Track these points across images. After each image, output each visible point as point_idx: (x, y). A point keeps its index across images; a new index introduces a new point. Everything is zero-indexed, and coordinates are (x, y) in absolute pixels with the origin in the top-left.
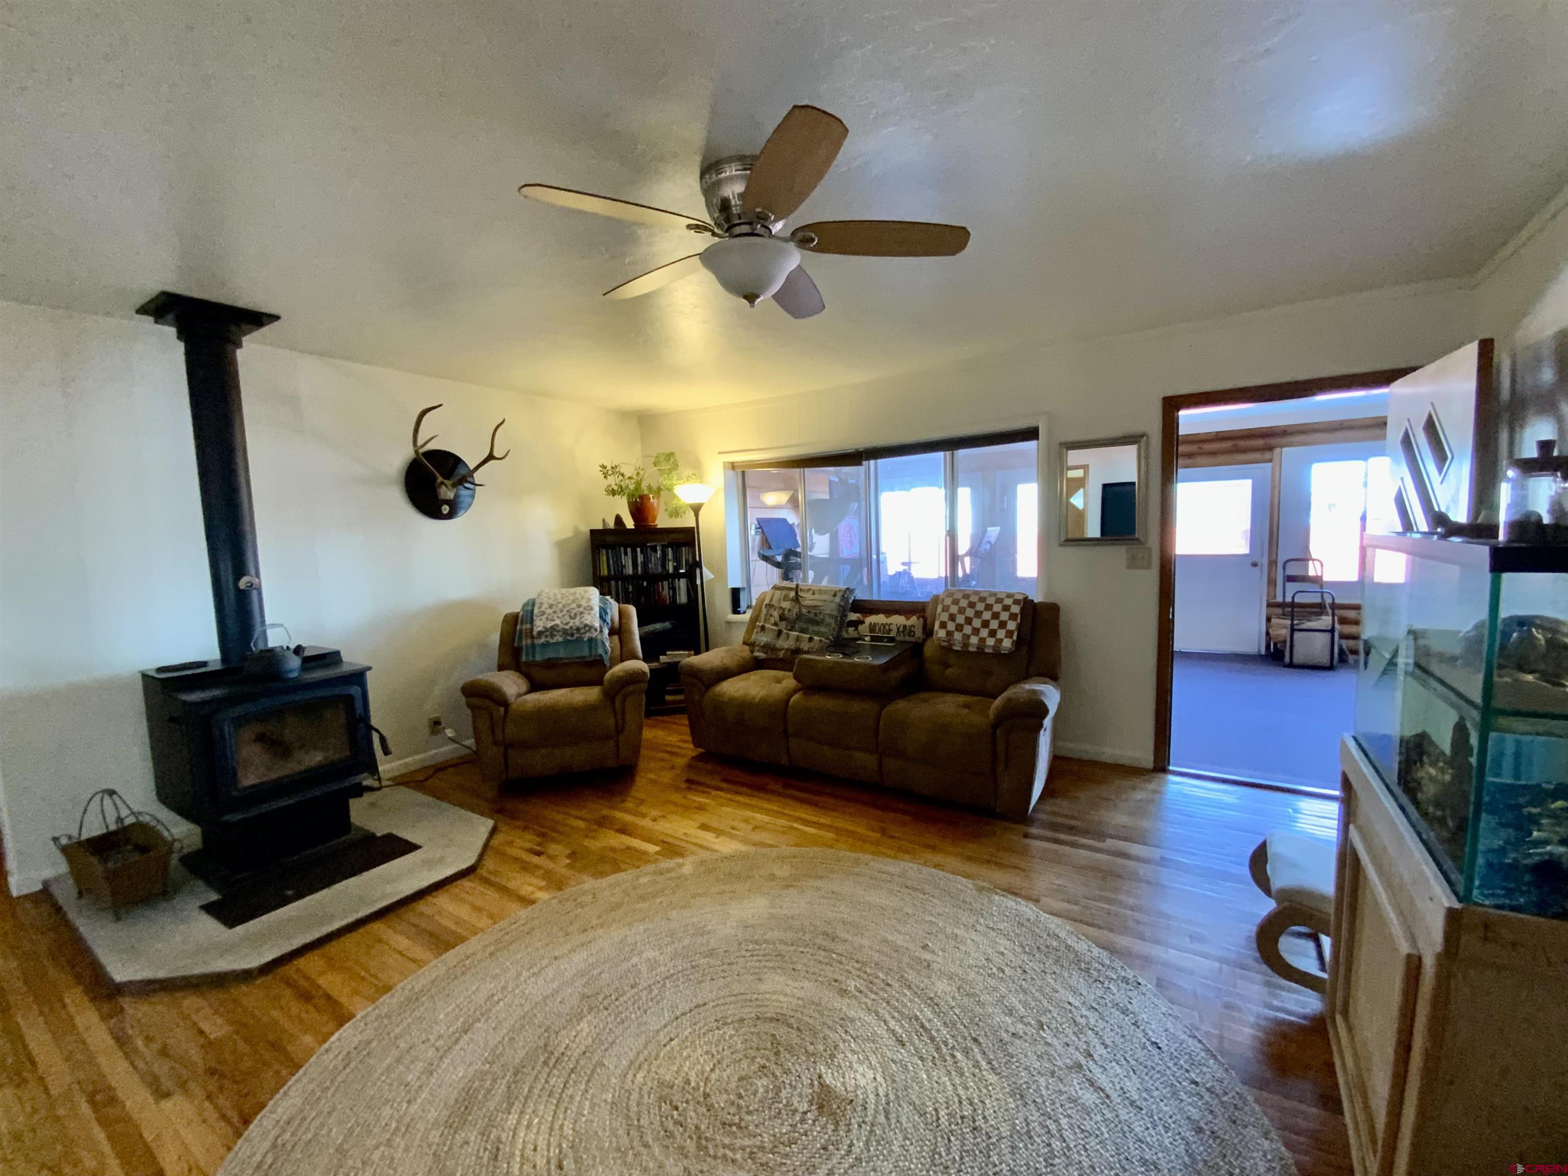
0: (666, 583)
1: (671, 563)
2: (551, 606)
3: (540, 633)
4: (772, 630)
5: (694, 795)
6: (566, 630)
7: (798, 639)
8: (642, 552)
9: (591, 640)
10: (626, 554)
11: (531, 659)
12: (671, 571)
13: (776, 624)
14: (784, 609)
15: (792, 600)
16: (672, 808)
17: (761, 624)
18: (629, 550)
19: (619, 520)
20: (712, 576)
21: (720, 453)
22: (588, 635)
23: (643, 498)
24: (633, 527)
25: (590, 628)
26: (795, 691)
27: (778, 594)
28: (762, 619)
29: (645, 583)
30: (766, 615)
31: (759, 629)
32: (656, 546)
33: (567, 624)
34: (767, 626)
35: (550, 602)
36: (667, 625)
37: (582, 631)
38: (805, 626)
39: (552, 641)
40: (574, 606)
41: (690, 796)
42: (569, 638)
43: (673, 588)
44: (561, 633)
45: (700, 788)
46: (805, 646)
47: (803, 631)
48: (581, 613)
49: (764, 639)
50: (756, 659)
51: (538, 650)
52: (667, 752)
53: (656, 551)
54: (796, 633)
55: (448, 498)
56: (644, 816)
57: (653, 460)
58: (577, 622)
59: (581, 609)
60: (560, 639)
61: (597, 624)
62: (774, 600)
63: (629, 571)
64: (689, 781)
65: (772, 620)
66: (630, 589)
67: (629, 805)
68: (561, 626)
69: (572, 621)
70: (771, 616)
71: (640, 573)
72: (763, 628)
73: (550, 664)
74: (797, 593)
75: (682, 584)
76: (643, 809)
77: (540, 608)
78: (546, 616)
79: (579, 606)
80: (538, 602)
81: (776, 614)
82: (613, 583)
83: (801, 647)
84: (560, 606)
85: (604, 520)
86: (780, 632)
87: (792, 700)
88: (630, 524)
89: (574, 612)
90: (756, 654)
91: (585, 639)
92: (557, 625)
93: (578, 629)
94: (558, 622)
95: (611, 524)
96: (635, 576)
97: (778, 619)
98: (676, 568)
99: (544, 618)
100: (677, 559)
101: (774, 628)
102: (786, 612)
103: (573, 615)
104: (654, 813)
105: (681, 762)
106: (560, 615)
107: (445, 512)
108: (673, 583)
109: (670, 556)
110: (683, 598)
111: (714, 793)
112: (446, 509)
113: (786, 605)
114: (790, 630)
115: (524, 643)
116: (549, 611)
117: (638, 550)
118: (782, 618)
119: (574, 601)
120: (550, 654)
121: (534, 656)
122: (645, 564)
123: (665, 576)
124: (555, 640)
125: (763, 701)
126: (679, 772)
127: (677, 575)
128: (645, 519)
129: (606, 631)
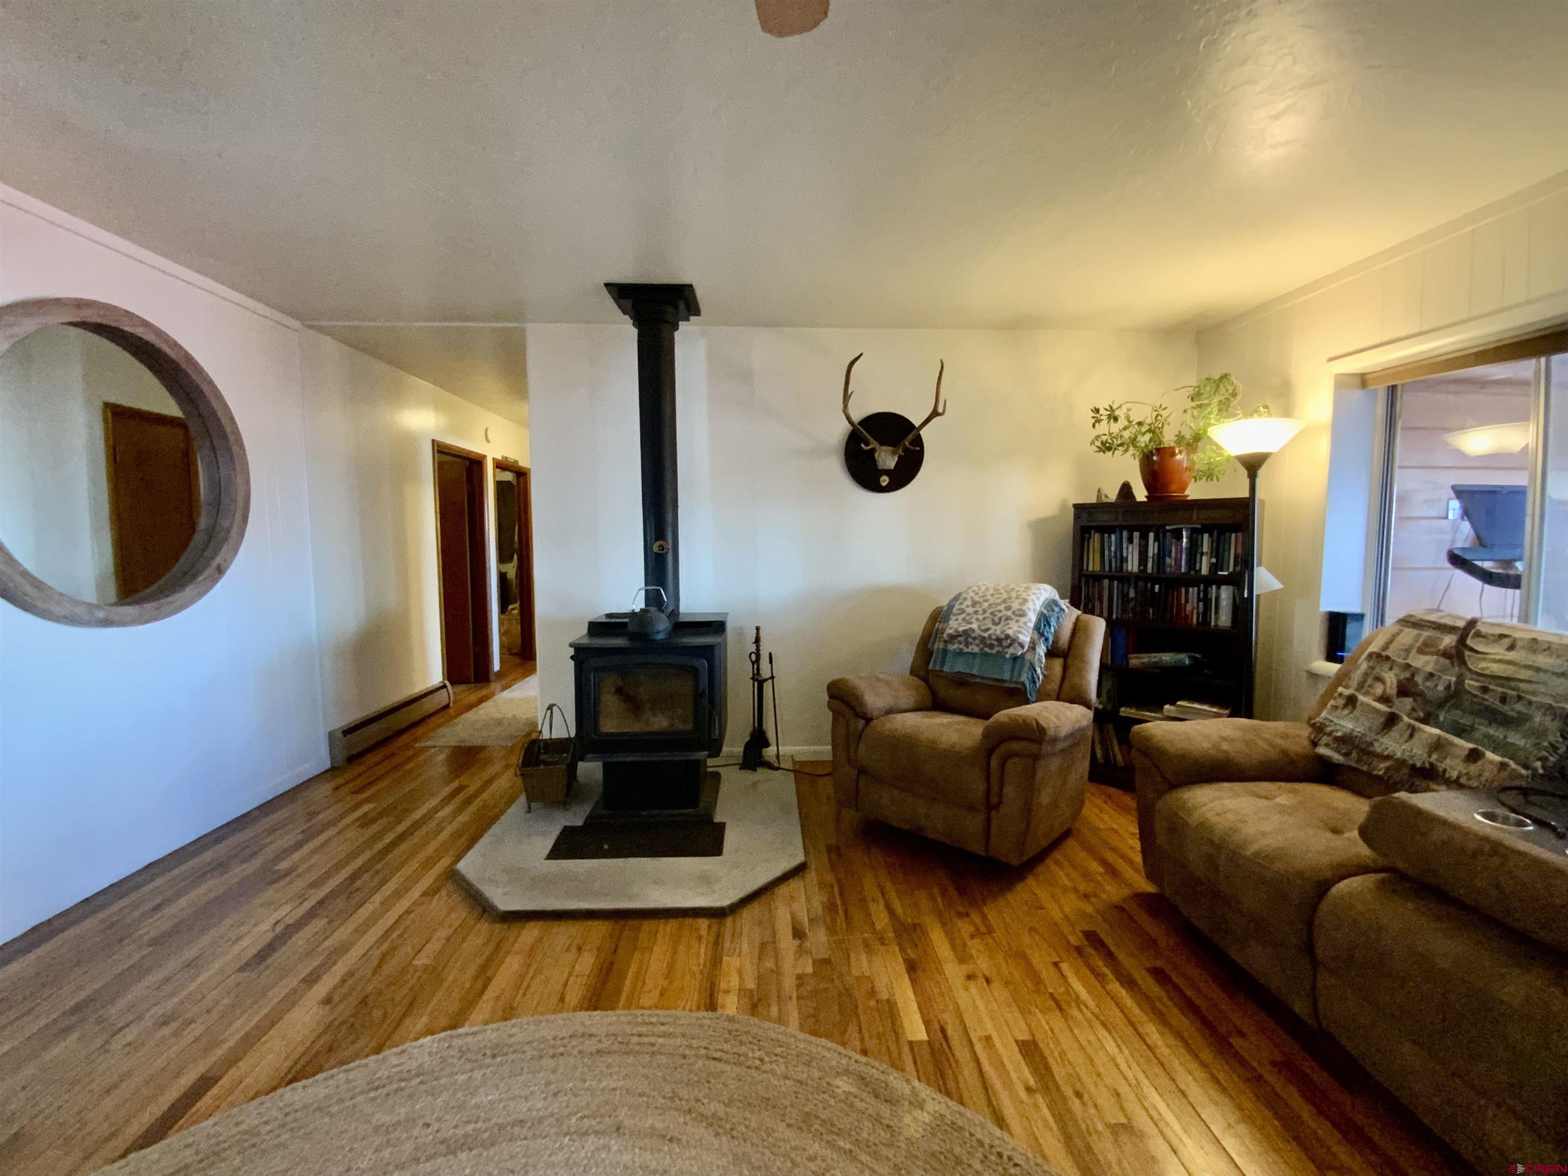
0: (1193, 591)
1: (1204, 558)
2: (974, 604)
3: (952, 638)
4: (1377, 711)
5: (1077, 973)
6: (984, 638)
7: (1438, 746)
8: (1156, 539)
9: (1015, 658)
10: (1131, 541)
11: (938, 668)
12: (1205, 571)
13: (1384, 699)
14: (1414, 672)
15: (1445, 654)
16: (1017, 974)
17: (1347, 692)
18: (1136, 535)
19: (1126, 490)
20: (1277, 585)
21: (1331, 360)
22: (1011, 650)
23: (1165, 453)
24: (1145, 500)
25: (1013, 641)
26: (1362, 869)
27: (1409, 635)
28: (1354, 683)
29: (1157, 588)
30: (1366, 675)
31: (1341, 702)
32: (1180, 530)
33: (987, 630)
34: (1361, 698)
35: (977, 598)
36: (1184, 658)
37: (1005, 644)
38: (1466, 721)
39: (966, 650)
40: (1002, 607)
41: (1064, 966)
42: (986, 649)
43: (1205, 600)
44: (977, 642)
45: (1099, 963)
46: (1454, 766)
47: (1461, 731)
48: (1008, 618)
49: (1346, 724)
50: (1323, 760)
51: (949, 657)
52: (1104, 862)
53: (1180, 538)
54: (1436, 731)
55: (886, 468)
56: (963, 958)
57: (1191, 391)
58: (997, 631)
59: (1009, 613)
60: (976, 650)
61: (1026, 639)
62: (1393, 647)
63: (1133, 565)
64: (1092, 938)
65: (1379, 689)
66: (1132, 594)
67: (965, 928)
68: (978, 632)
69: (994, 628)
70: (1379, 679)
71: (1149, 570)
72: (1351, 701)
73: (961, 681)
74: (1462, 641)
75: (1226, 594)
76: (975, 946)
77: (961, 604)
78: (963, 616)
79: (1008, 608)
80: (964, 595)
81: (1391, 678)
82: (1106, 582)
83: (1441, 766)
84: (986, 605)
85: (1099, 491)
86: (1391, 720)
87: (1343, 886)
88: (1141, 494)
89: (999, 615)
90: (1322, 750)
91: (1008, 656)
92: (973, 630)
93: (999, 640)
94: (974, 626)
95: (1112, 495)
96: (1142, 576)
97: (1392, 690)
98: (1214, 568)
99: (960, 617)
100: (1218, 552)
101: (1378, 705)
102: (1419, 679)
103: (996, 620)
104: (983, 964)
105: (1112, 892)
106: (981, 617)
107: (884, 484)
108: (1206, 592)
109: (1206, 548)
110: (1224, 618)
111: (1115, 986)
112: (885, 481)
113: (1424, 663)
114: (1425, 721)
115: (936, 646)
116: (970, 610)
117: (1151, 535)
118: (1404, 690)
119: (1005, 601)
120: (960, 667)
121: (943, 664)
122: (1161, 557)
123: (1192, 579)
124: (969, 650)
125: (1264, 858)
126: (1089, 909)
127: (1212, 579)
128: (1165, 486)
129: (1041, 650)
